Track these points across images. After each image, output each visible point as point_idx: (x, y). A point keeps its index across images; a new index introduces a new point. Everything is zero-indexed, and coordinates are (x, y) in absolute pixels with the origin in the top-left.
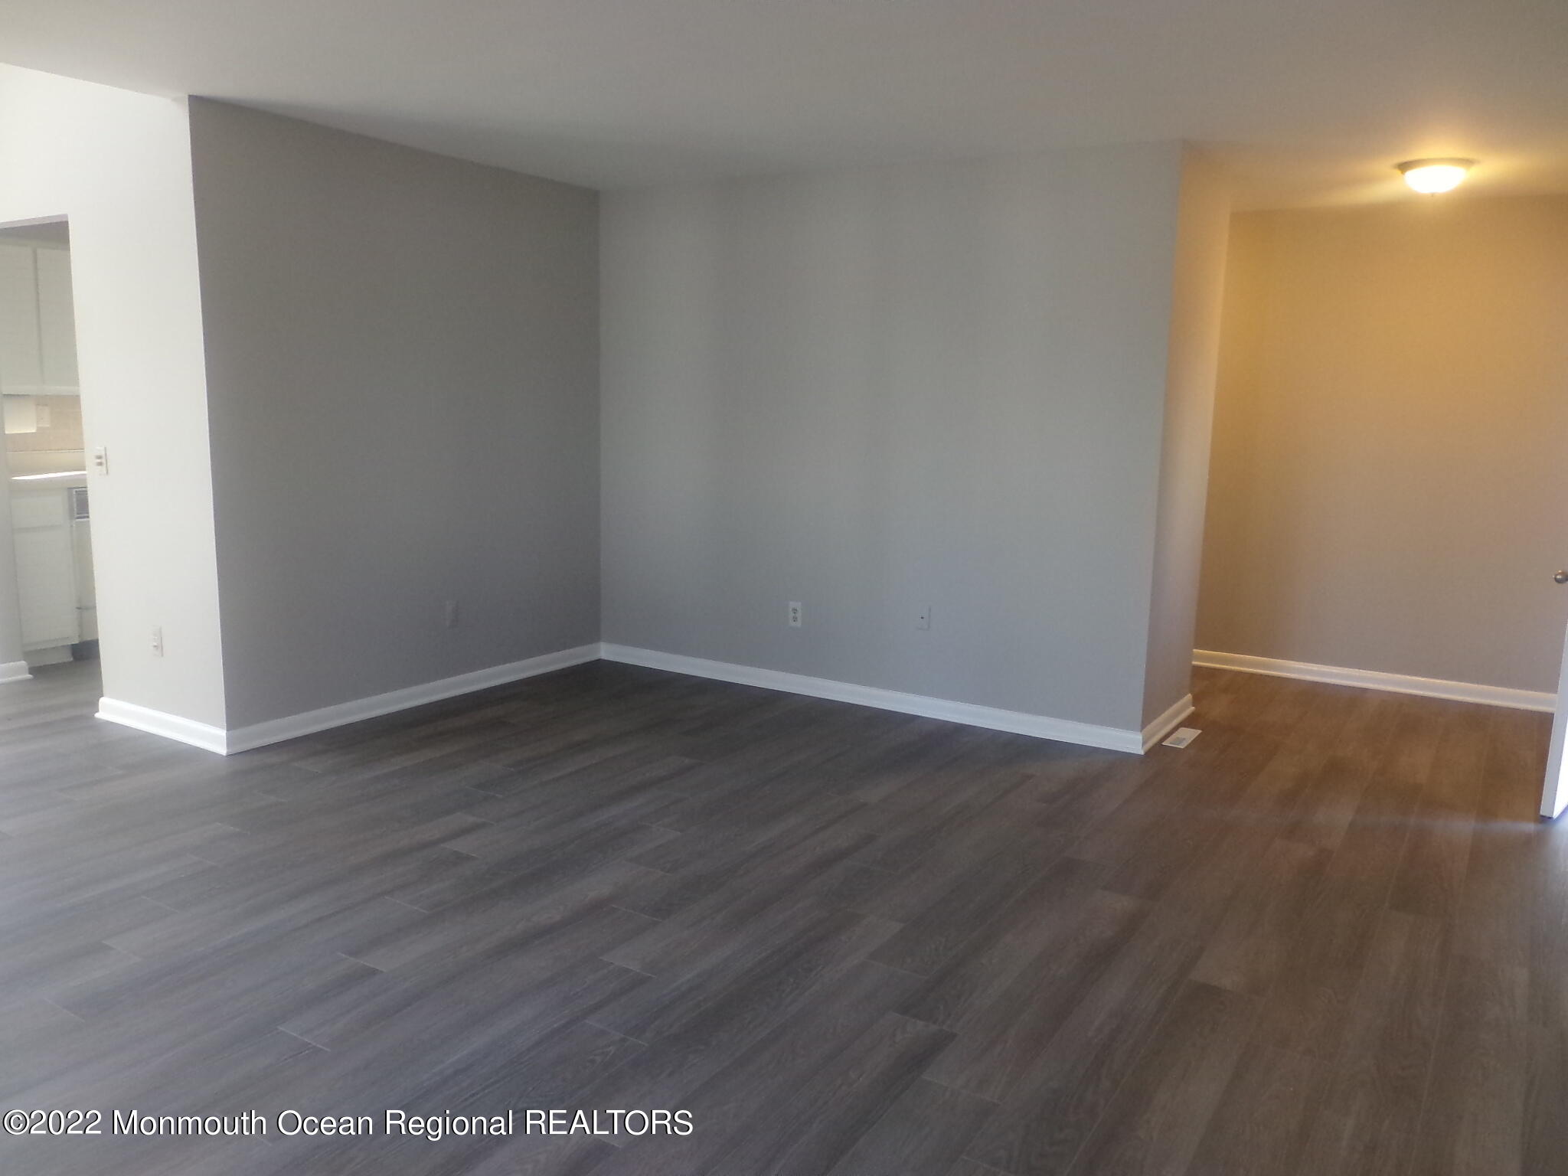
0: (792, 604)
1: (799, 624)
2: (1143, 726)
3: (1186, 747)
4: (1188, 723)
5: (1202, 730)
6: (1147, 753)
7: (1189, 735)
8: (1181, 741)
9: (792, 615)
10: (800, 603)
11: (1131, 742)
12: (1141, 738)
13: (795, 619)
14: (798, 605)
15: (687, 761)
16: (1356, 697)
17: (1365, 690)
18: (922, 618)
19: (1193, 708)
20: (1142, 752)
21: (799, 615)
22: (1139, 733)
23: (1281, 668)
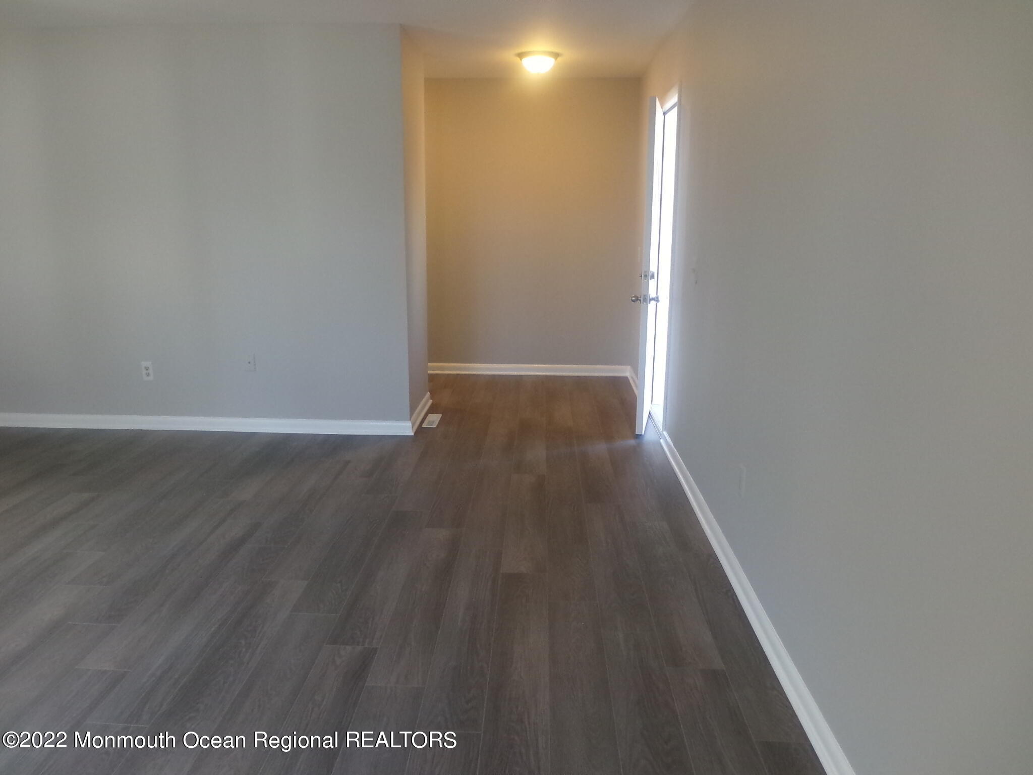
0: (144, 364)
1: (151, 378)
2: (411, 416)
3: (437, 426)
4: (432, 410)
5: (442, 414)
6: (415, 434)
7: (434, 419)
8: (433, 422)
9: (144, 372)
10: (151, 363)
11: (405, 428)
12: (411, 424)
13: (148, 375)
14: (148, 364)
15: (86, 496)
16: (517, 382)
17: (521, 376)
18: (249, 363)
19: (432, 401)
20: (413, 434)
21: (151, 371)
22: (409, 422)
23: (473, 369)
